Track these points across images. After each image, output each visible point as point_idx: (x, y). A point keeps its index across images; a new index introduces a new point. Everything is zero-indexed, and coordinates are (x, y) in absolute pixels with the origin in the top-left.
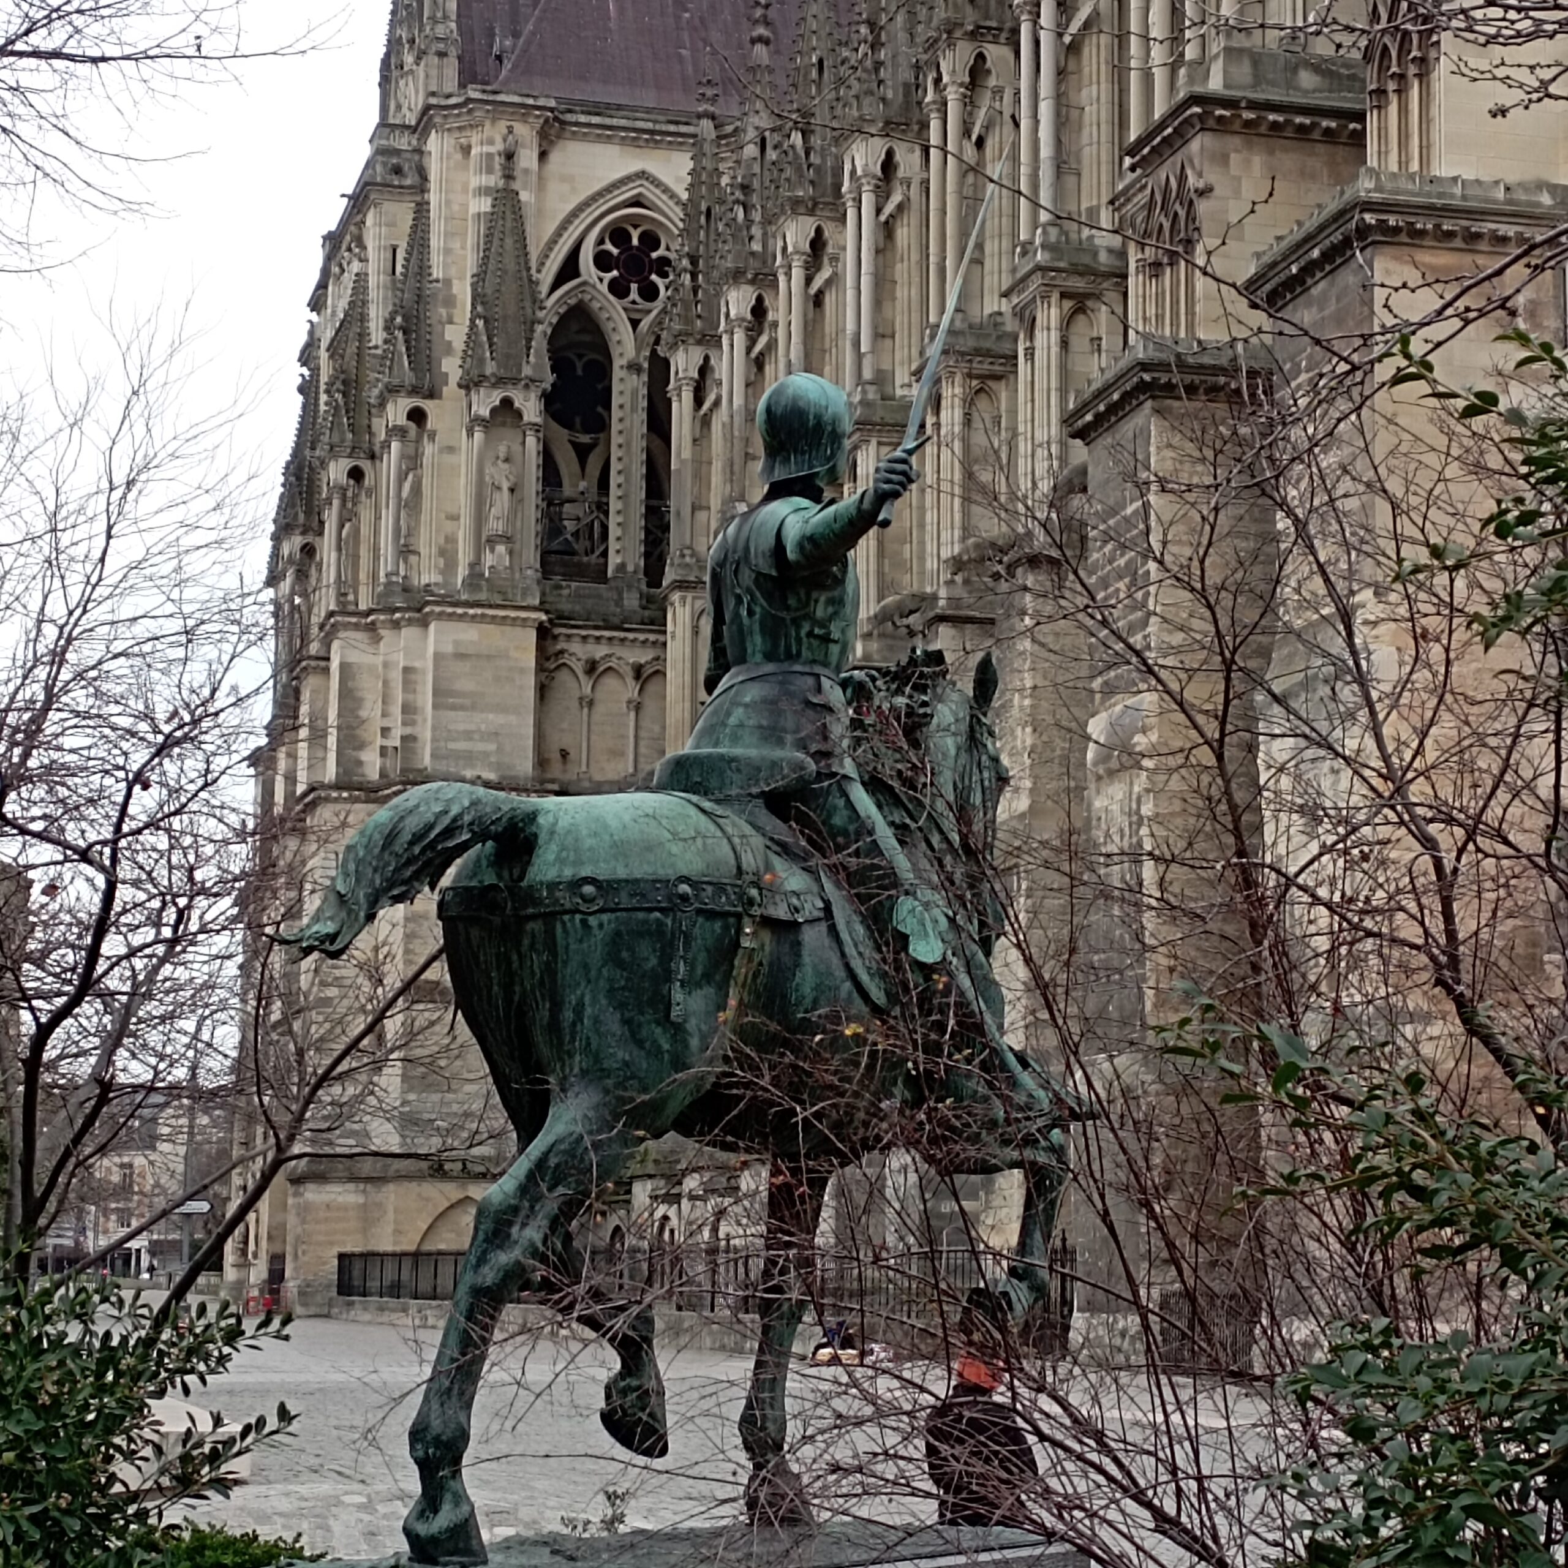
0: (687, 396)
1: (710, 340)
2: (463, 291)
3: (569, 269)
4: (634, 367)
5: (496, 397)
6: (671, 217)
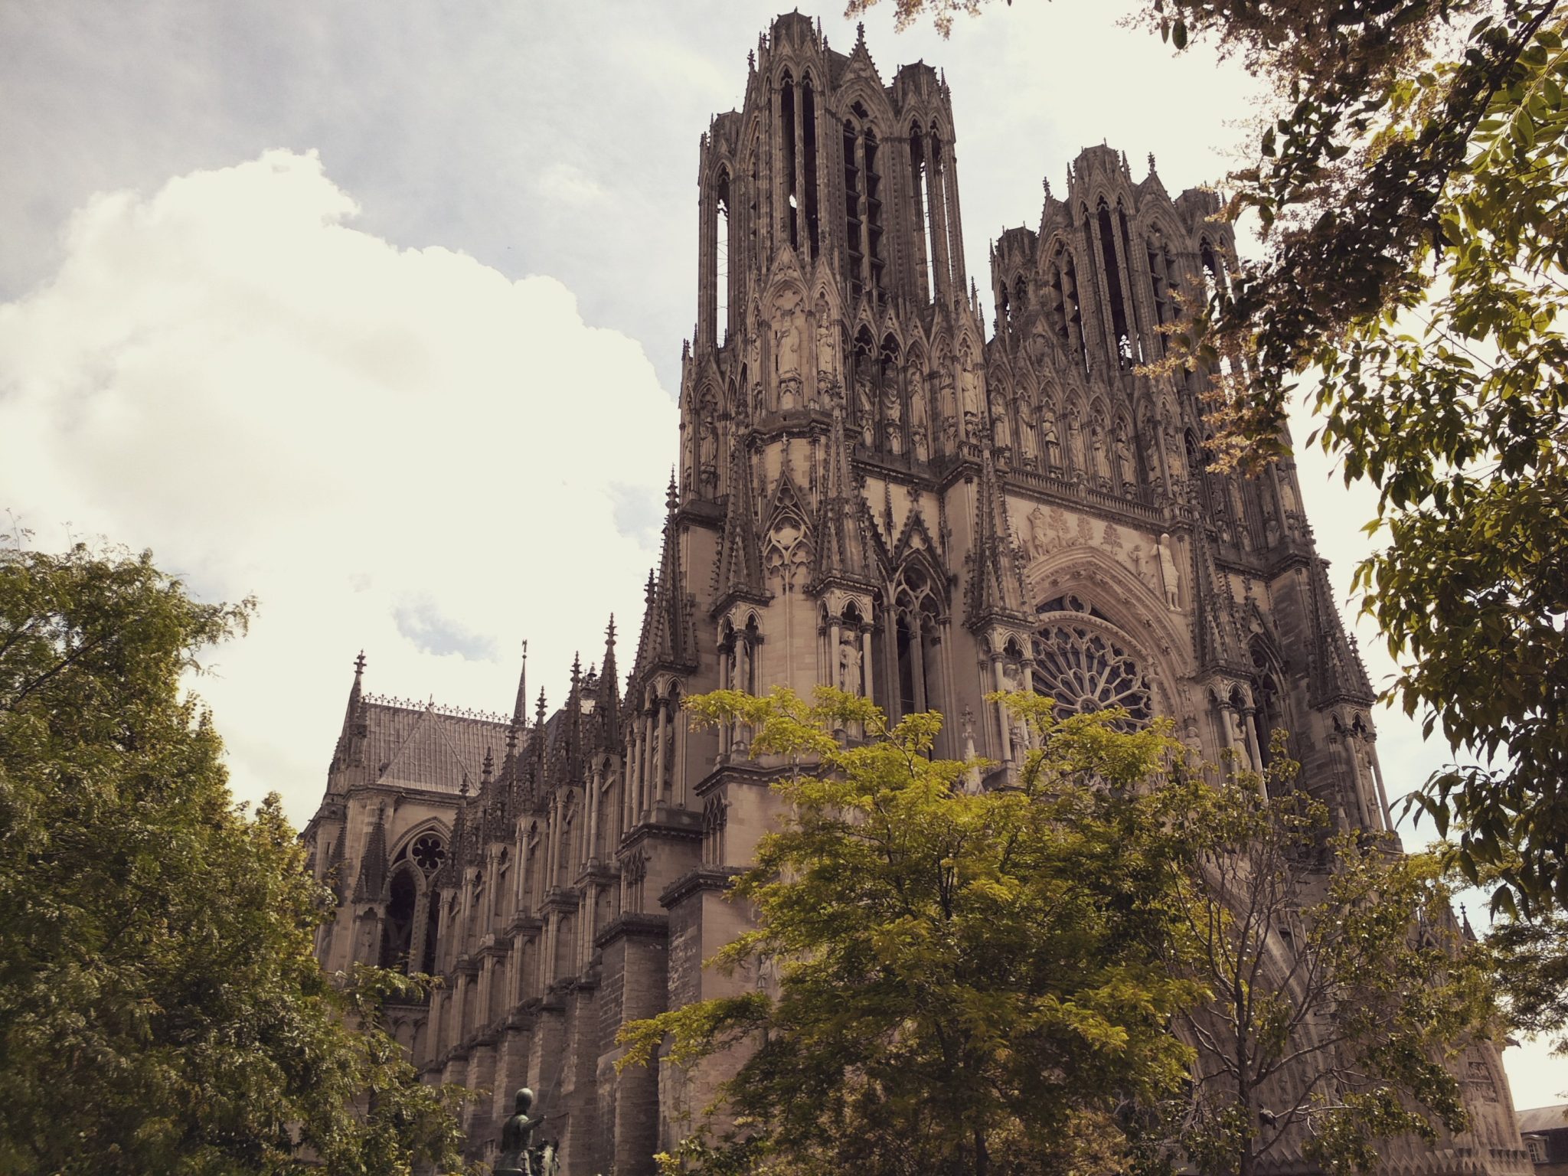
0: (447, 908)
1: (458, 885)
2: (357, 864)
3: (402, 854)
4: (425, 895)
5: (367, 908)
6: (446, 835)
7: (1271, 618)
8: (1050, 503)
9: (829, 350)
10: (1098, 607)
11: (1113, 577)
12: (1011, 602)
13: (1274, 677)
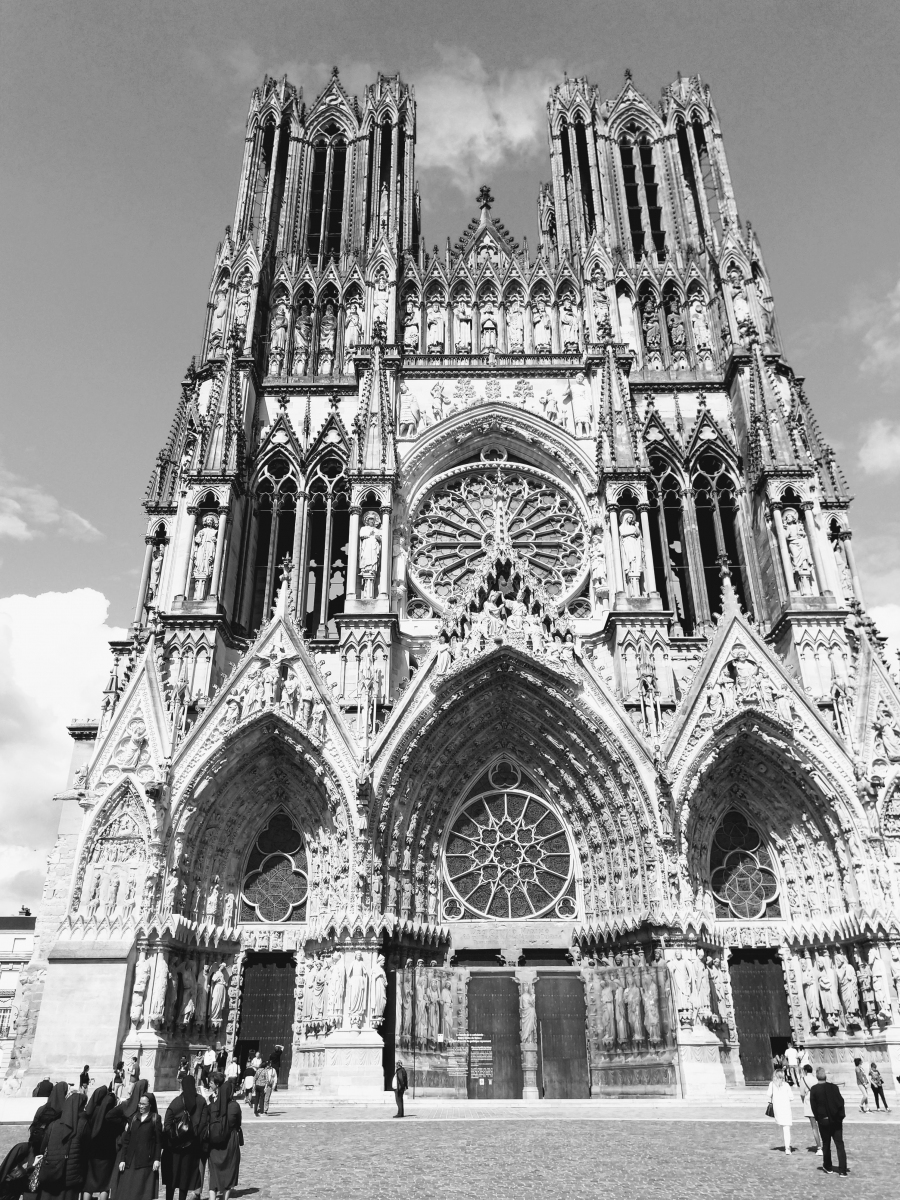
7: (729, 424)
8: (456, 376)
9: (244, 307)
10: (516, 453)
11: (518, 424)
12: (372, 464)
13: (732, 476)
